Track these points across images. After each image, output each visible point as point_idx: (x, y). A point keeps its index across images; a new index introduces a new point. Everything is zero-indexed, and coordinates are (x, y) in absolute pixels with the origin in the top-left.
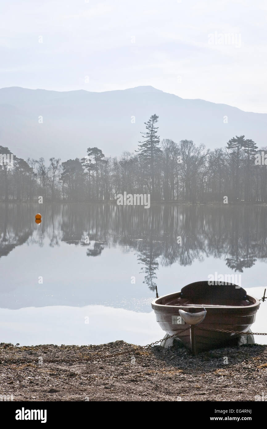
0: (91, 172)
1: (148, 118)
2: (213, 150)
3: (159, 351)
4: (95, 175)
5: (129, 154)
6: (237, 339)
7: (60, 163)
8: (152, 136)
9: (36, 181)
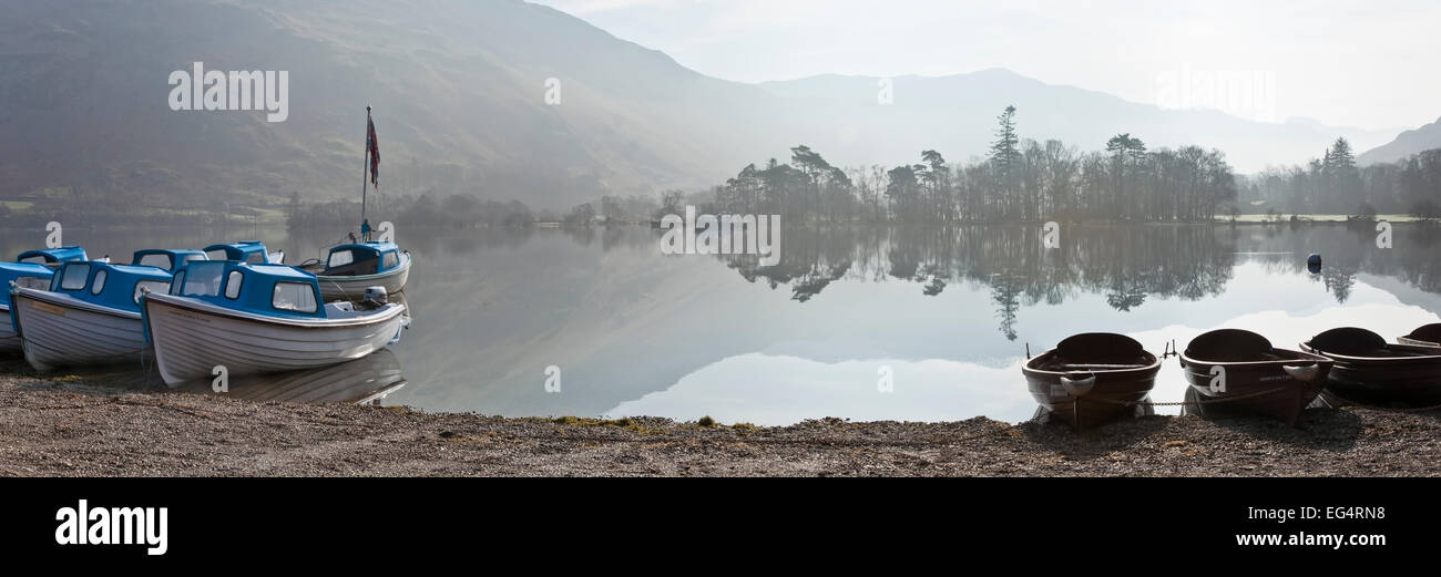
0: (927, 183)
1: (1002, 110)
2: (1088, 153)
3: (1032, 430)
4: (932, 187)
5: (977, 158)
6: (1133, 409)
7: (886, 172)
8: (1007, 135)
9: (855, 197)
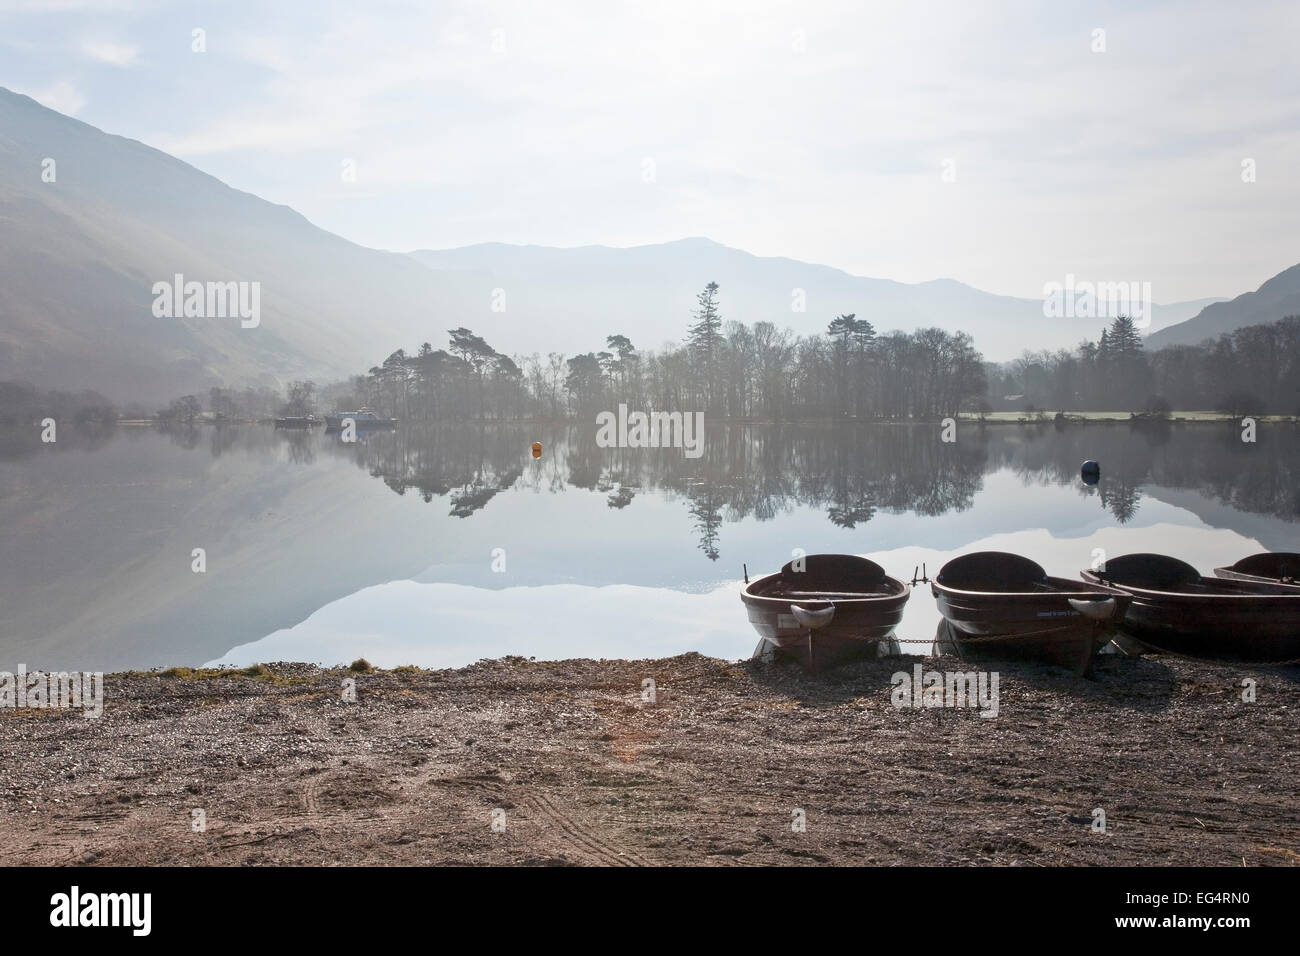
0: (614, 374)
1: (703, 287)
2: (805, 336)
4: (620, 378)
5: (672, 345)
7: (565, 361)
8: (709, 317)
9: (526, 390)
